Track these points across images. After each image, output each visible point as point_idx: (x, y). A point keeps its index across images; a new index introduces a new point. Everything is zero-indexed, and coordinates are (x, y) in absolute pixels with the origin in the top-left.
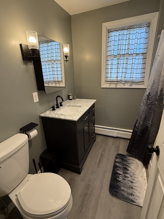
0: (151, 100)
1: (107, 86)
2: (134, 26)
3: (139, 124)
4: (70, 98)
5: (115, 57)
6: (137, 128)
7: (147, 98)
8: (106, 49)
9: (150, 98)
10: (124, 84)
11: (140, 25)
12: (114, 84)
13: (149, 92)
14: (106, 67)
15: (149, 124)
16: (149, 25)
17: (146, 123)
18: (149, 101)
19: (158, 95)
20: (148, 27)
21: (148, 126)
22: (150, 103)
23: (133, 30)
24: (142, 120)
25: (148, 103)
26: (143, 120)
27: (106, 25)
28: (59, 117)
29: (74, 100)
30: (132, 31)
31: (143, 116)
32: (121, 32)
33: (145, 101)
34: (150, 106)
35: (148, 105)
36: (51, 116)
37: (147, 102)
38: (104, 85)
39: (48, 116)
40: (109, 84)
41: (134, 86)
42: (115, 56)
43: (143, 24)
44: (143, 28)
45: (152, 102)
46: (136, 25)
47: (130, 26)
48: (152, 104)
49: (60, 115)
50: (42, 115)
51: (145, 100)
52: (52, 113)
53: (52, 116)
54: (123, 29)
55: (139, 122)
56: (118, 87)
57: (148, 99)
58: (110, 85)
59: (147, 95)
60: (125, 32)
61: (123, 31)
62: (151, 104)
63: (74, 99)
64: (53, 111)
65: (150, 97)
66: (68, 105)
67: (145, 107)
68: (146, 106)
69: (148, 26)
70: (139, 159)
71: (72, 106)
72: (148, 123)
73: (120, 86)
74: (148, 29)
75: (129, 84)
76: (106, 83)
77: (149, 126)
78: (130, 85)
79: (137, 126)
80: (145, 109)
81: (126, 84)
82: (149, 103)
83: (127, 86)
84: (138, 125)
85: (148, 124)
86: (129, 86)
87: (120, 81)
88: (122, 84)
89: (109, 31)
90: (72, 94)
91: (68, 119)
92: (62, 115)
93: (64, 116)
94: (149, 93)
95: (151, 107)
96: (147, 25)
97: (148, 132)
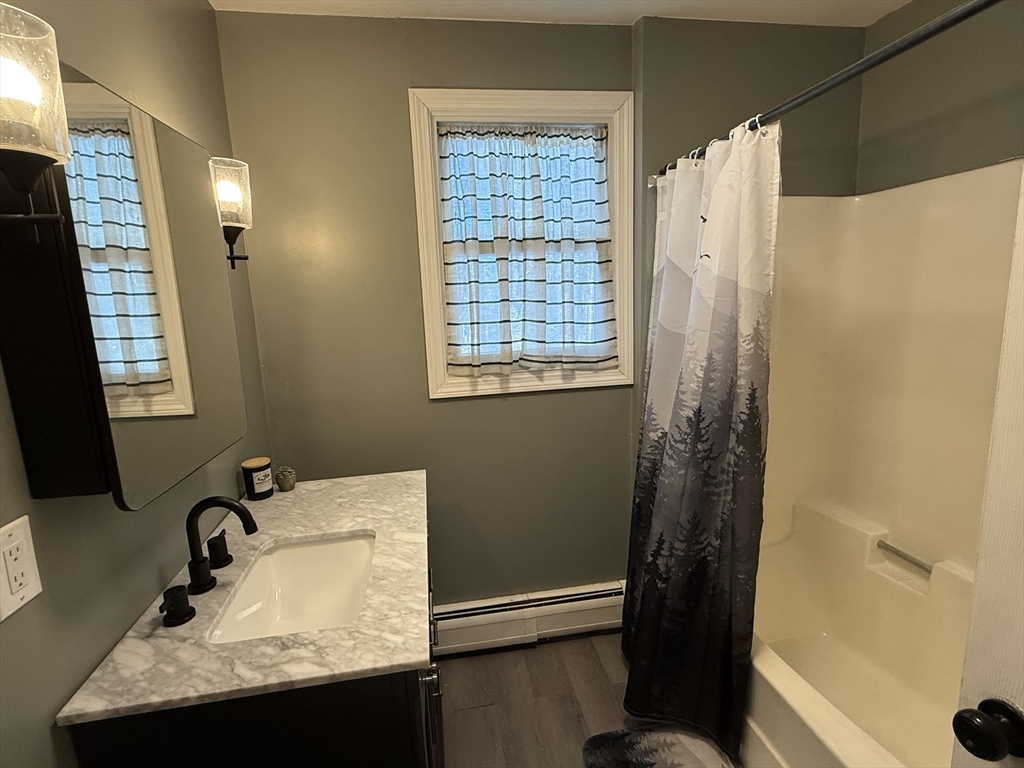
0: (706, 441)
1: (460, 387)
2: (549, 130)
3: (671, 555)
4: (259, 489)
5: (482, 251)
6: (665, 581)
7: (688, 431)
8: (438, 212)
9: (703, 432)
10: (539, 373)
11: (572, 130)
12: (492, 378)
13: (696, 404)
14: (445, 295)
15: (709, 544)
16: (602, 135)
17: (700, 547)
18: (700, 447)
19: (744, 417)
20: (602, 140)
21: (705, 557)
22: (705, 451)
23: (546, 143)
24: (681, 538)
25: (699, 452)
26: (685, 532)
27: (426, 104)
28: (273, 680)
29: (289, 494)
30: (543, 146)
31: (684, 518)
32: (498, 144)
33: (681, 447)
34: (705, 466)
35: (698, 465)
36: (192, 693)
37: (694, 453)
38: (444, 385)
39: (156, 699)
40: (467, 380)
41: (583, 380)
42: (485, 245)
43: (584, 127)
44: (585, 142)
45: (710, 450)
46: (557, 127)
47: (532, 124)
48: (711, 456)
49: (270, 650)
50: (89, 704)
51: (681, 442)
52: (185, 654)
53: (205, 689)
54: (504, 132)
55: (672, 548)
56: (515, 386)
57: (696, 435)
58: (474, 384)
59: (689, 419)
60: (517, 146)
61: (506, 140)
62: (708, 457)
63: (282, 490)
64: (180, 630)
65: (702, 425)
66: (269, 543)
67: (686, 474)
68: (690, 470)
69: (599, 137)
70: (696, 729)
71: (303, 542)
72: (705, 543)
73: (522, 383)
74: (601, 146)
75: (559, 373)
76: (451, 371)
77: (710, 554)
78: (564, 377)
79: (662, 569)
80: (688, 483)
81: (546, 374)
82: (702, 454)
83: (553, 381)
84: (666, 565)
85: (704, 549)
86: (561, 381)
87: (521, 362)
88: (528, 375)
89: (444, 131)
90: (265, 461)
91: (357, 668)
92: (284, 647)
93: (303, 652)
94: (698, 412)
95: (709, 468)
96: (596, 131)
97: (711, 585)
